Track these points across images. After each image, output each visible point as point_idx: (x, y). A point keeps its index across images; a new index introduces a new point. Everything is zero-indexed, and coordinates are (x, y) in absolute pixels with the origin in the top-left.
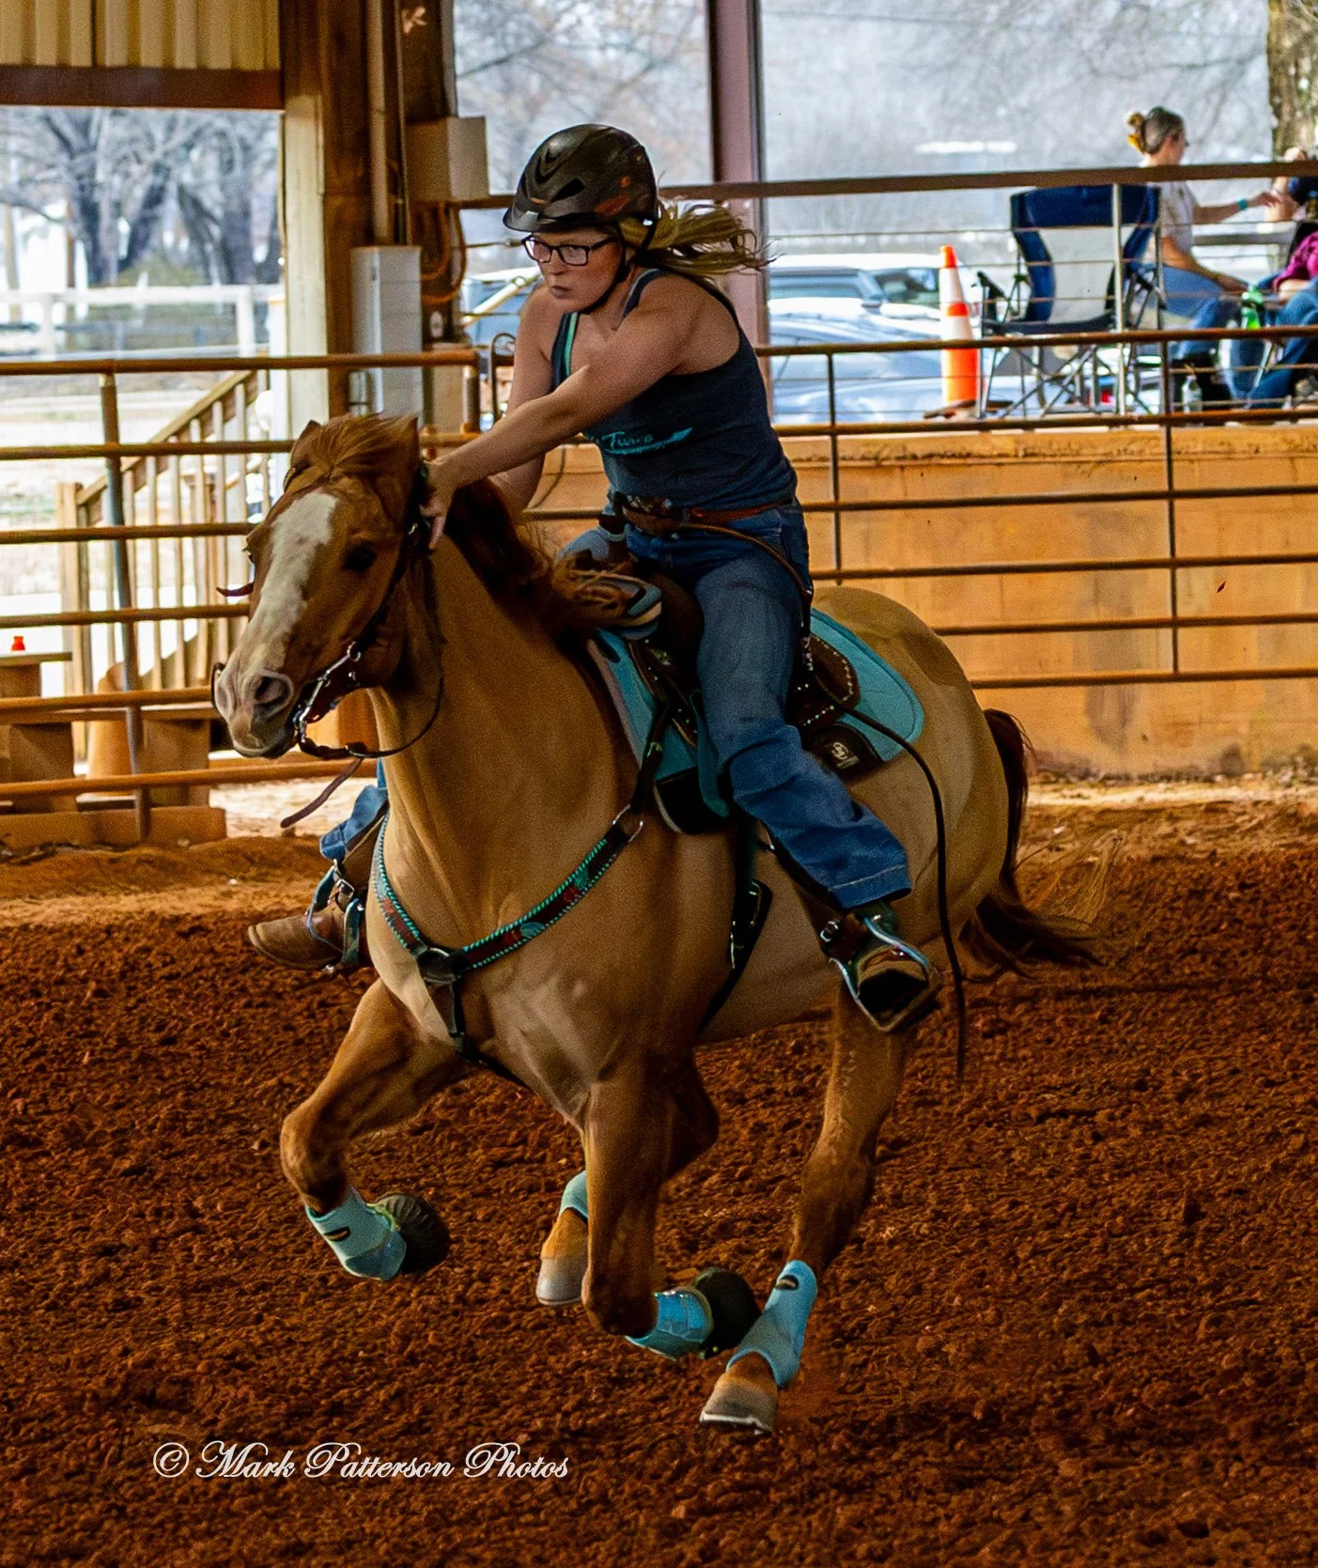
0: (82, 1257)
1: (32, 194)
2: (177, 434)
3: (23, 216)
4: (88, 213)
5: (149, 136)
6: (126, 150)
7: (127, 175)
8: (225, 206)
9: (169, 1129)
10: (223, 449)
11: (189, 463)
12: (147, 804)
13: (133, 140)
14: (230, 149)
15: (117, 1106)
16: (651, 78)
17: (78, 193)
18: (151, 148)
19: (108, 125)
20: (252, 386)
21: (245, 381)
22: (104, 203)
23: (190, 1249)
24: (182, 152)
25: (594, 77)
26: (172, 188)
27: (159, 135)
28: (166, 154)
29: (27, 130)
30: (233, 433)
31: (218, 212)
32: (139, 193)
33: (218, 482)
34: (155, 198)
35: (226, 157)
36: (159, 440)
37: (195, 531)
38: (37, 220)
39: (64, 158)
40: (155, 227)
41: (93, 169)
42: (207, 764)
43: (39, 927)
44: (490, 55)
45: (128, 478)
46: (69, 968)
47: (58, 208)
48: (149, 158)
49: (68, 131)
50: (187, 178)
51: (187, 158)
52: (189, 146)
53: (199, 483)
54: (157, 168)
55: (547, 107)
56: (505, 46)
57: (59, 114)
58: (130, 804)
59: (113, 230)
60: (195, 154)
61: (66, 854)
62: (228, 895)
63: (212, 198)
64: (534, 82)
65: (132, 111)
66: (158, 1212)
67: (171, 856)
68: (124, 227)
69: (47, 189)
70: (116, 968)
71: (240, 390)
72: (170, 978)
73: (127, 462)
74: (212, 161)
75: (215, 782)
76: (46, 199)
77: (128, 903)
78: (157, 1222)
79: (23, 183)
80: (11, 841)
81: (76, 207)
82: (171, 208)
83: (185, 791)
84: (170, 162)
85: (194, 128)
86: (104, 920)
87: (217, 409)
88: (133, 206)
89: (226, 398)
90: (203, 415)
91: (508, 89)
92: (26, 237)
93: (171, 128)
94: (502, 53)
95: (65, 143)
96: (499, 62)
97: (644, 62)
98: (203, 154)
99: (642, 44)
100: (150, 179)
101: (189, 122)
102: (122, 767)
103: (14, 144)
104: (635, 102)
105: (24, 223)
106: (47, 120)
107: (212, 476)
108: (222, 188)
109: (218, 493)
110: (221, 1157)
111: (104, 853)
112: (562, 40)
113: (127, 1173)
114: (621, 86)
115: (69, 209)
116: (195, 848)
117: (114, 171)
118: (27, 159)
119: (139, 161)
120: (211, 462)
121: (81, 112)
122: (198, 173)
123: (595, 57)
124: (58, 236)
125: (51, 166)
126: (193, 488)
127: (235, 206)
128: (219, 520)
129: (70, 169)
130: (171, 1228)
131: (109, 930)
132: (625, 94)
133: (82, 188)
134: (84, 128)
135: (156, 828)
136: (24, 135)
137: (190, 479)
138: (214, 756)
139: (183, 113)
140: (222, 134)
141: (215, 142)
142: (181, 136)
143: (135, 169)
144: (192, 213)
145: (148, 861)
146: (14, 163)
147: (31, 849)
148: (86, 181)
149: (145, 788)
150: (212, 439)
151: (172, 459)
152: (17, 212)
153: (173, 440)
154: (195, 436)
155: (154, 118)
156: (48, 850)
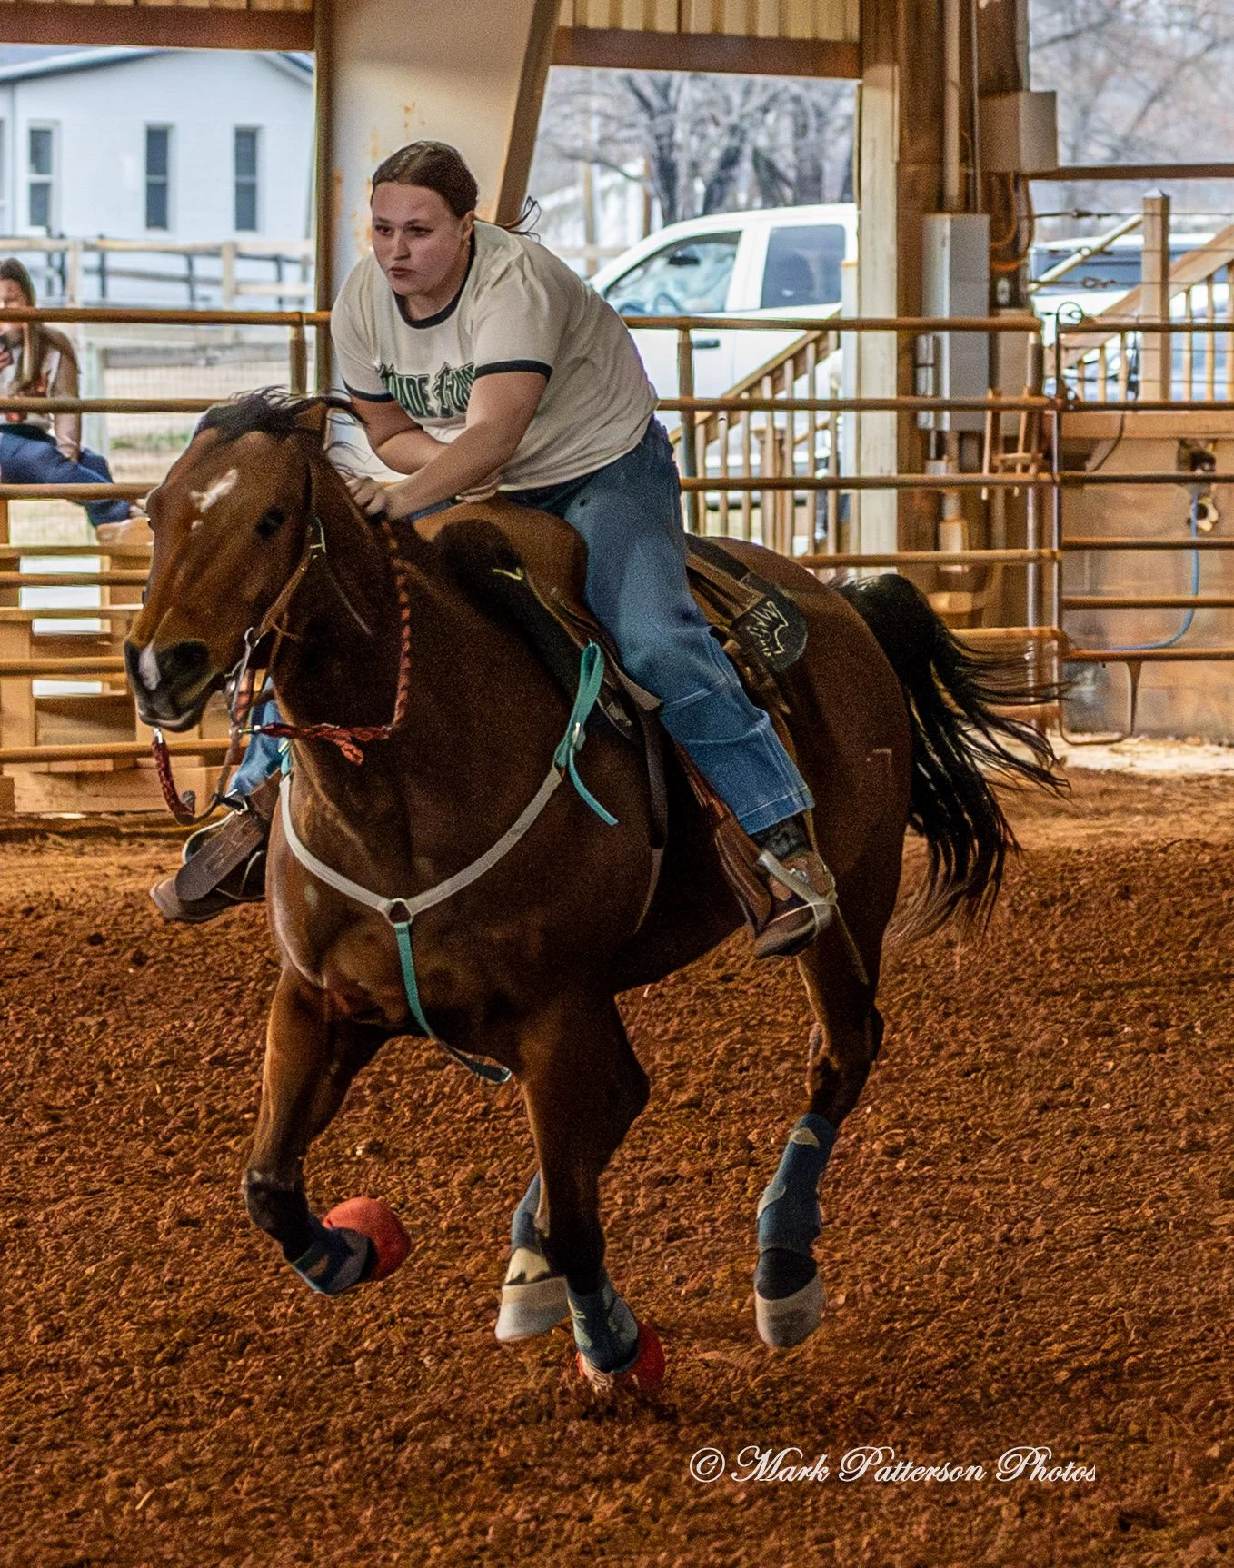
0: (638, 1187)
1: (612, 152)
2: (749, 389)
3: (603, 173)
4: (666, 172)
5: (727, 100)
6: (705, 112)
7: (703, 137)
8: (799, 169)
9: (725, 1065)
10: (792, 406)
11: (759, 419)
13: (711, 103)
14: (804, 113)
15: (675, 1040)
16: (1213, 56)
17: (656, 152)
18: (728, 112)
19: (688, 89)
20: (822, 346)
21: (817, 341)
22: (682, 161)
23: (745, 1181)
24: (758, 115)
25: (1158, 54)
26: (747, 151)
27: (737, 99)
28: (742, 117)
29: (608, 90)
30: (801, 390)
31: (791, 175)
32: (716, 154)
33: (787, 437)
34: (730, 160)
35: (801, 121)
36: (731, 396)
37: (763, 485)
38: (616, 178)
39: (643, 118)
40: (730, 188)
41: (671, 133)
44: (1058, 30)
45: (700, 431)
47: (636, 167)
48: (726, 121)
49: (648, 92)
50: (762, 141)
51: (763, 122)
52: (765, 110)
53: (769, 438)
54: (733, 130)
55: (1112, 81)
56: (1073, 22)
57: (641, 77)
59: (689, 189)
60: (771, 118)
63: (785, 161)
64: (1101, 58)
65: (712, 76)
66: (713, 1145)
68: (700, 187)
69: (628, 148)
71: (811, 349)
73: (700, 416)
74: (786, 129)
76: (625, 158)
78: (712, 1155)
79: (604, 141)
81: (654, 167)
82: (745, 169)
84: (746, 124)
85: (770, 92)
87: (789, 366)
88: (710, 168)
89: (797, 357)
90: (775, 372)
91: (1075, 62)
92: (605, 194)
93: (747, 92)
94: (1070, 29)
95: (645, 104)
96: (1067, 37)
97: (1208, 40)
98: (777, 120)
99: (1205, 23)
100: (726, 142)
101: (765, 87)
103: (595, 103)
104: (1198, 80)
105: (604, 180)
106: (630, 82)
107: (782, 432)
108: (796, 150)
109: (787, 448)
110: (775, 1093)
112: (1128, 17)
113: (682, 1106)
114: (1182, 64)
115: (647, 167)
117: (692, 133)
118: (607, 117)
119: (717, 124)
120: (781, 419)
121: (662, 75)
122: (772, 136)
123: (1160, 36)
124: (635, 193)
125: (632, 126)
126: (763, 442)
127: (808, 170)
128: (788, 474)
129: (650, 129)
130: (726, 1162)
132: (1188, 71)
133: (660, 148)
134: (664, 91)
136: (605, 95)
137: (760, 433)
139: (759, 79)
140: (797, 100)
141: (790, 107)
142: (757, 100)
143: (712, 131)
144: (765, 175)
146: (595, 122)
148: (665, 141)
150: (782, 396)
151: (743, 414)
152: (596, 169)
153: (745, 396)
154: (766, 392)
155: (732, 83)
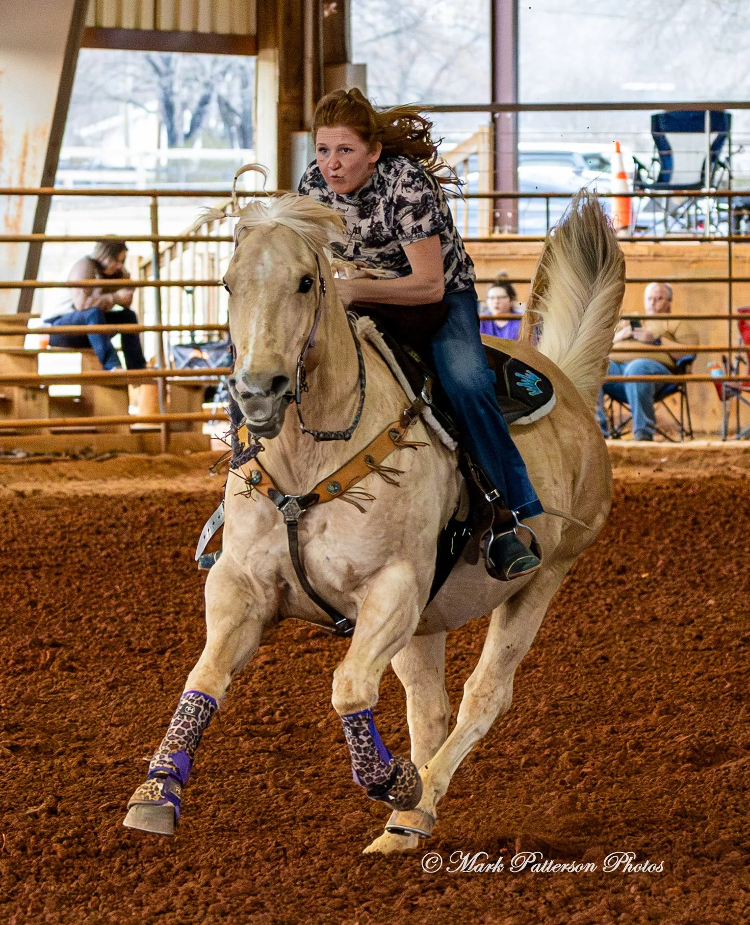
1: (138, 97)
3: (134, 108)
4: (169, 108)
5: (203, 67)
6: (190, 74)
7: (189, 88)
8: (242, 105)
12: (169, 430)
13: (194, 69)
14: (246, 74)
16: (477, 44)
17: (163, 97)
18: (203, 74)
19: (181, 62)
22: (177, 101)
24: (220, 77)
25: (446, 42)
26: (215, 96)
27: (208, 67)
28: (211, 77)
29: (136, 62)
31: (239, 110)
32: (197, 98)
33: (216, 257)
34: (205, 101)
35: (245, 80)
38: (140, 112)
39: (156, 78)
40: (205, 117)
41: (171, 86)
42: (202, 410)
43: (105, 496)
44: (389, 29)
46: (118, 519)
47: (153, 105)
48: (202, 79)
49: (159, 63)
50: (223, 91)
51: (223, 80)
52: (224, 73)
54: (207, 85)
55: (419, 58)
56: (398, 24)
58: (158, 431)
59: (181, 118)
60: (229, 77)
61: (123, 457)
62: (208, 482)
63: (236, 103)
64: (414, 45)
67: (181, 459)
68: (188, 116)
69: (147, 94)
70: (144, 519)
72: (172, 525)
74: (237, 83)
75: (206, 420)
76: (147, 101)
77: (153, 485)
79: (135, 90)
80: (95, 448)
81: (162, 105)
83: (190, 424)
84: (214, 82)
85: (226, 64)
86: (140, 493)
88: (194, 104)
91: (400, 48)
92: (134, 119)
93: (214, 63)
94: (396, 28)
95: (157, 70)
96: (395, 33)
97: (474, 35)
98: (232, 77)
99: (473, 26)
100: (202, 91)
102: (157, 410)
103: (130, 69)
104: (467, 57)
105: (134, 112)
106: (148, 57)
108: (242, 96)
109: (216, 262)
111: (143, 456)
112: (429, 21)
114: (460, 48)
115: (158, 106)
116: (193, 455)
117: (183, 86)
119: (197, 81)
121: (167, 54)
122: (229, 88)
123: (447, 32)
124: (152, 120)
125: (148, 82)
126: (201, 259)
127: (248, 107)
128: (216, 278)
129: (159, 84)
131: (142, 499)
132: (462, 52)
133: (166, 94)
134: (167, 62)
135: (172, 444)
136: (134, 64)
137: (200, 255)
138: (206, 406)
139: (221, 57)
140: (242, 68)
141: (238, 72)
142: (219, 68)
143: (195, 85)
144: (225, 109)
145: (167, 462)
146: (130, 80)
147: (104, 453)
148: (168, 90)
149: (168, 422)
152: (131, 106)
153: (192, 234)
154: (204, 232)
155: (206, 59)
156: (114, 453)
